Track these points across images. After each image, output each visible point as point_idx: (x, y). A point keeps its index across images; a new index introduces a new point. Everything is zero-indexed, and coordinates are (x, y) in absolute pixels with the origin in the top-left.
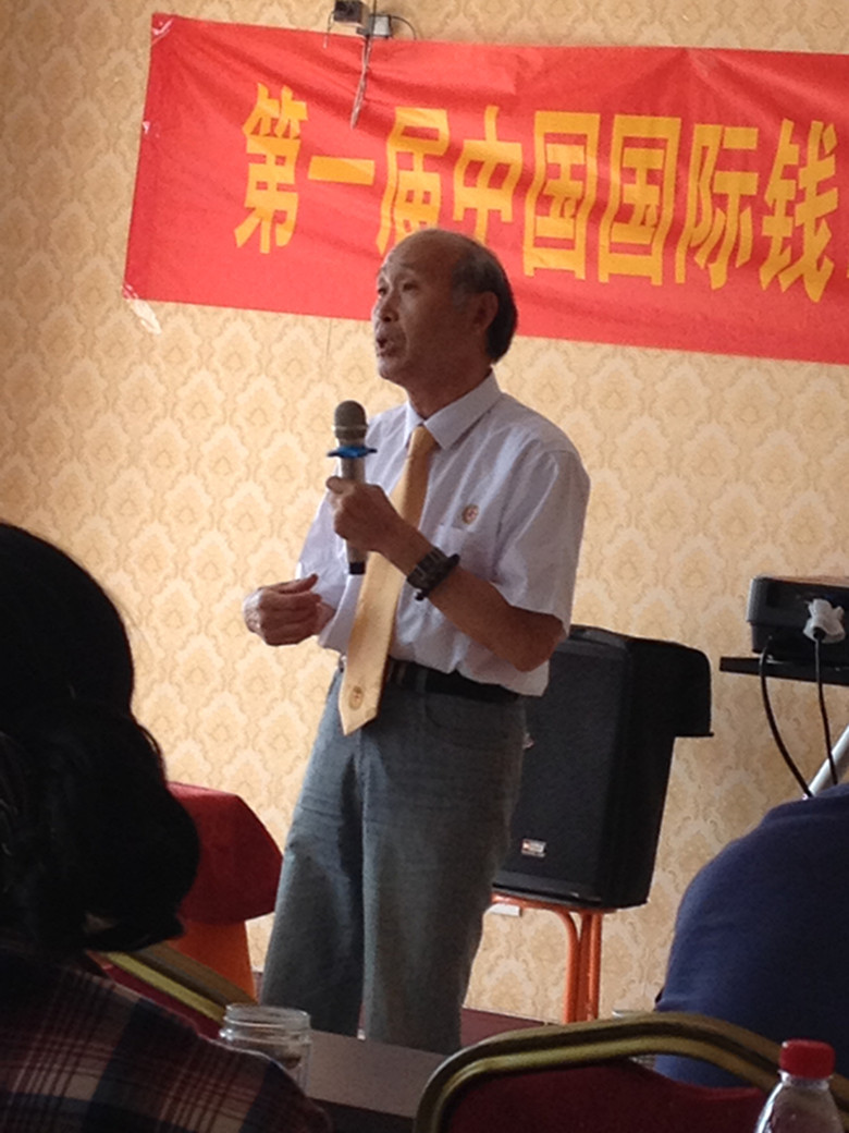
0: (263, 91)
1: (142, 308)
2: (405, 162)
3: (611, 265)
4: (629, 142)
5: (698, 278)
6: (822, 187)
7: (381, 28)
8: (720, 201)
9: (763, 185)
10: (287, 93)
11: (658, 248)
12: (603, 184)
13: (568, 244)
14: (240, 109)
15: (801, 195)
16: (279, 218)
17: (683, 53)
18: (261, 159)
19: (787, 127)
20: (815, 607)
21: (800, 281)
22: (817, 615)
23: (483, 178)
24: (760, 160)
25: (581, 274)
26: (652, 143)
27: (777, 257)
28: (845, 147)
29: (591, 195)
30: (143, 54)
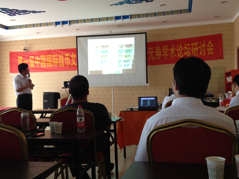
0: (19, 56)
1: (12, 74)
2: (31, 60)
3: (48, 66)
4: (48, 57)
5: (55, 66)
6: (63, 59)
7: (27, 51)
8: (55, 60)
9: (58, 59)
10: (21, 56)
11: (51, 64)
12: (46, 60)
13: (44, 65)
14: (17, 58)
15: (61, 59)
17: (51, 50)
18: (19, 62)
19: (59, 55)
21: (62, 66)
23: (37, 61)
24: (58, 57)
25: (46, 67)
26: (50, 57)
27: (60, 64)
28: (64, 56)
29: (46, 61)
30: (9, 55)
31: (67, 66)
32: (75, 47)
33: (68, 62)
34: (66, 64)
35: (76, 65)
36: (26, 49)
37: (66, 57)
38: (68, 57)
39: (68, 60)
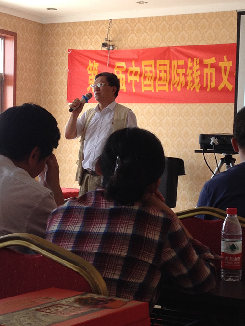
0: (90, 62)
2: (118, 73)
3: (158, 89)
4: (160, 65)
5: (175, 89)
6: (197, 71)
7: (111, 48)
8: (178, 75)
9: (186, 71)
10: (94, 62)
11: (167, 85)
12: (156, 73)
13: (150, 85)
14: (86, 66)
15: (193, 72)
17: (169, 47)
18: (91, 75)
19: (190, 60)
20: (212, 139)
21: (194, 88)
22: (213, 140)
23: (133, 74)
24: (185, 66)
25: (153, 91)
26: (164, 65)
27: (190, 84)
28: (201, 62)
29: (154, 76)
30: (67, 57)
31: (208, 90)
32: (235, 41)
33: (211, 81)
34: (205, 86)
36: (108, 43)
37: (206, 66)
38: (213, 66)
39: (211, 74)
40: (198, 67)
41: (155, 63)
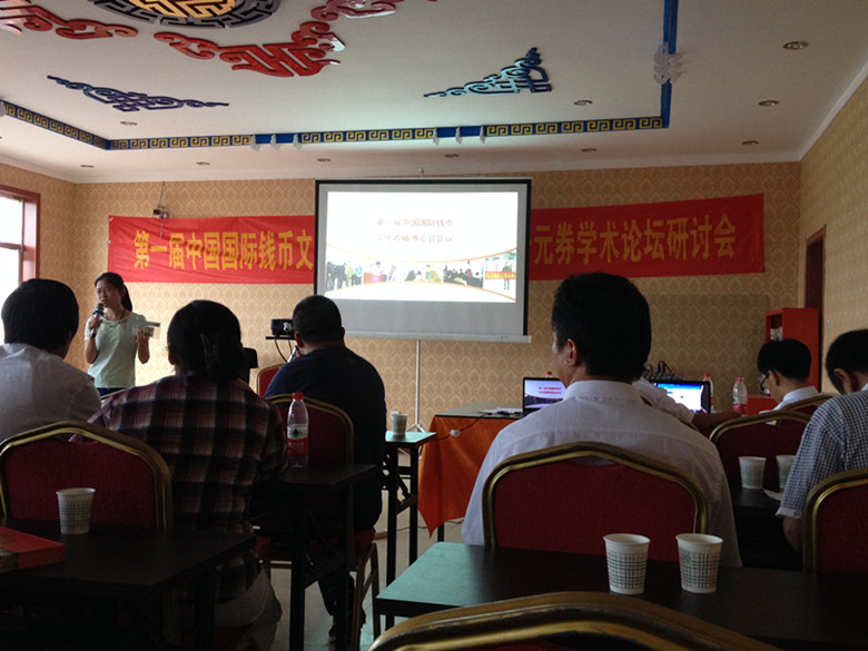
0: (138, 232)
2: (174, 246)
3: (225, 266)
4: (227, 238)
5: (245, 267)
6: (271, 245)
7: (165, 216)
8: (249, 250)
9: (258, 246)
10: (144, 232)
11: (236, 261)
12: (221, 247)
13: (215, 262)
14: (133, 237)
15: (267, 247)
16: (145, 261)
17: (237, 218)
18: (139, 248)
19: (262, 233)
21: (268, 267)
23: (193, 249)
24: (257, 241)
25: (218, 268)
26: (232, 238)
27: (263, 261)
28: (276, 236)
29: (219, 251)
30: (108, 226)
31: (285, 268)
32: (313, 213)
33: (288, 258)
34: (280, 264)
35: (310, 265)
36: (161, 209)
37: (282, 241)
38: (289, 241)
39: (288, 250)
40: (272, 241)
41: (221, 235)
